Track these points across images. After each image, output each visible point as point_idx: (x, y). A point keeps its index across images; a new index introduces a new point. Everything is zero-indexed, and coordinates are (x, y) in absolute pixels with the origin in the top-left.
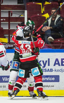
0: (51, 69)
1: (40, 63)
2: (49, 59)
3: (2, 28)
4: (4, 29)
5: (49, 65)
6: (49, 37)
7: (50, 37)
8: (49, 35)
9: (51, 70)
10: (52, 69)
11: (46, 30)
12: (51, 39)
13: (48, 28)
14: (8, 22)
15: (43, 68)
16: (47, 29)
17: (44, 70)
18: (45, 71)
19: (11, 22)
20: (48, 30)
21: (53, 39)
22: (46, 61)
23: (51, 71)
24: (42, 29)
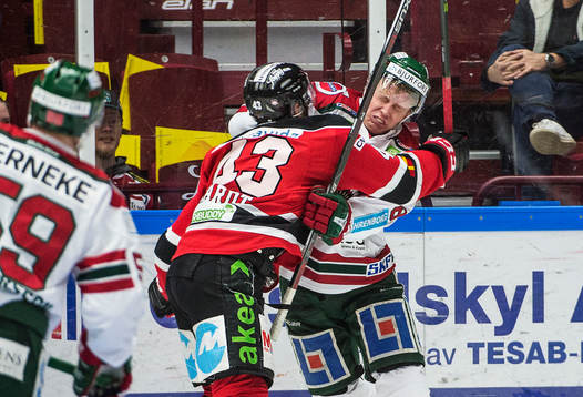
0: (551, 345)
1: (481, 300)
2: (538, 277)
3: (214, 63)
4: (224, 66)
5: (538, 316)
6: (539, 120)
7: (549, 125)
8: (542, 111)
9: (557, 352)
10: (562, 345)
11: (519, 74)
12: (555, 137)
13: (534, 59)
14: (253, 24)
15: (499, 339)
16: (522, 66)
17: (507, 354)
18: (510, 360)
19: (270, 24)
20: (532, 71)
21: (567, 138)
22: (521, 291)
23: (552, 360)
24: (491, 69)
